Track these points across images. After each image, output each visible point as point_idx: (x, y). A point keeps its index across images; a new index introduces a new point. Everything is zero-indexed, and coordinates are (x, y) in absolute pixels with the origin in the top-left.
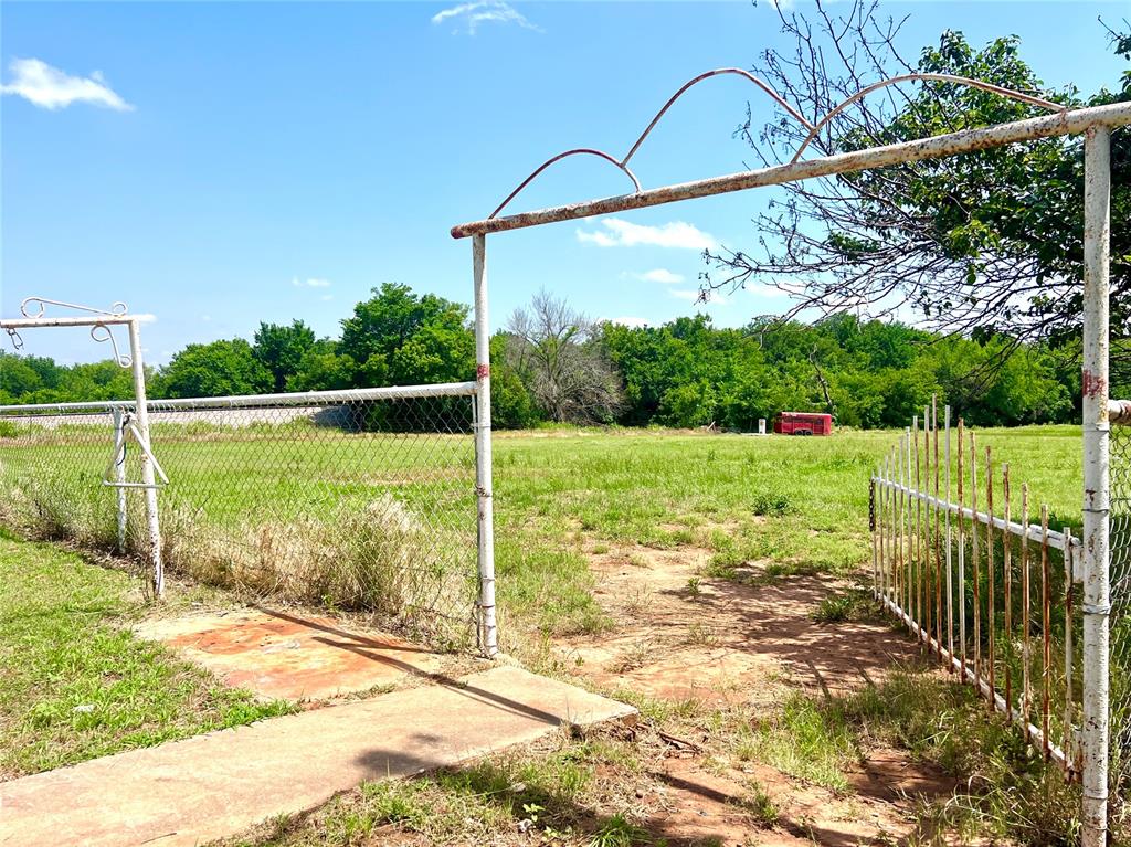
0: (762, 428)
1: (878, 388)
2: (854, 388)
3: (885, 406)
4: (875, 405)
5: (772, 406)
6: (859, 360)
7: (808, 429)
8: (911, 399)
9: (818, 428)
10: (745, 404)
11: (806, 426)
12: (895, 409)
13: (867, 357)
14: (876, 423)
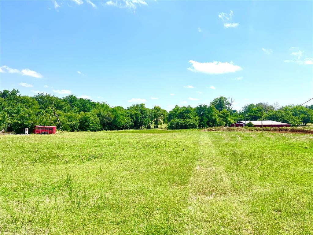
0: (27, 132)
1: (78, 118)
2: (69, 118)
3: (80, 124)
4: (76, 124)
5: (32, 123)
6: (75, 110)
7: (47, 132)
8: (89, 122)
9: (50, 131)
10: (20, 122)
11: (46, 131)
12: (84, 125)
13: (78, 109)
14: (77, 130)
